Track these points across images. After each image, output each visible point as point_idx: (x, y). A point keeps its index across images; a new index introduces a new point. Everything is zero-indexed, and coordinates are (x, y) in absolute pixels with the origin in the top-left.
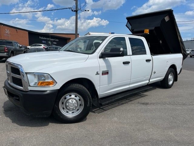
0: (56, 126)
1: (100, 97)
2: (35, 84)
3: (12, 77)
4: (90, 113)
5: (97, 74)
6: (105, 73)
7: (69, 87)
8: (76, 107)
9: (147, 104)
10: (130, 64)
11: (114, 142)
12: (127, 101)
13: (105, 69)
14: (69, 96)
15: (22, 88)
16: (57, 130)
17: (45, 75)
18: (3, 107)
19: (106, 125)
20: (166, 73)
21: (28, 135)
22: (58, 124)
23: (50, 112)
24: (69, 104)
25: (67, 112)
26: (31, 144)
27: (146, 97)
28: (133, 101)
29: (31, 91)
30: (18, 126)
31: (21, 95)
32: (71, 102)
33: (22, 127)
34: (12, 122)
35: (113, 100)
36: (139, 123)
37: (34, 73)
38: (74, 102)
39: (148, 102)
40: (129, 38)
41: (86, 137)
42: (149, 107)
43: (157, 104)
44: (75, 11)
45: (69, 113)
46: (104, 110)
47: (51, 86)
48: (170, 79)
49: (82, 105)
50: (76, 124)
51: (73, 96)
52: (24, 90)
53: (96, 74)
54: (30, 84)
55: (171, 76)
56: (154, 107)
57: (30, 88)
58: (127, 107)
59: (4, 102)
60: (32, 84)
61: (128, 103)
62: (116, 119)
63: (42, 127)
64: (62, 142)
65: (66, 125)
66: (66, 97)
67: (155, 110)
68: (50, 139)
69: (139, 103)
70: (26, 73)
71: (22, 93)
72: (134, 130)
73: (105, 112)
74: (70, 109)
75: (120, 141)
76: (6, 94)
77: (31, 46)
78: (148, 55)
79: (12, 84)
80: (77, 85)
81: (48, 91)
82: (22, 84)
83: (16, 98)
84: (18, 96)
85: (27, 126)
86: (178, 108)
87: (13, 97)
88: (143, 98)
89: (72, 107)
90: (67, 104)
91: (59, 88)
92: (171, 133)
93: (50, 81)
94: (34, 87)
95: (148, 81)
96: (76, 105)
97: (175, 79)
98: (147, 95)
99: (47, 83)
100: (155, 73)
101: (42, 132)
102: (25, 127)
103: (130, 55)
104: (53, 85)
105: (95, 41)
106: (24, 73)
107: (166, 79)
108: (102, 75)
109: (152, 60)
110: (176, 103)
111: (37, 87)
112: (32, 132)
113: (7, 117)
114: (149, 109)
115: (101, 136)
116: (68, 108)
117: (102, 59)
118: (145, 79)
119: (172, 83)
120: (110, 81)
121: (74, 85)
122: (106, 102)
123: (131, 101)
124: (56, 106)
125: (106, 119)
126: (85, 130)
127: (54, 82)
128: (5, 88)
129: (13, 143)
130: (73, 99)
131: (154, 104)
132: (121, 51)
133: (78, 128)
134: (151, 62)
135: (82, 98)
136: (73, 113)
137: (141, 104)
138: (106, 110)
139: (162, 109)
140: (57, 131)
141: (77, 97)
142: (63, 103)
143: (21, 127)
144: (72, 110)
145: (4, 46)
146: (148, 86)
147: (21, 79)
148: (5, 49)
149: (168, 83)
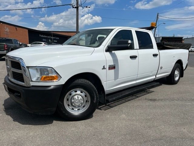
0: (61, 124)
1: (106, 93)
2: (37, 79)
3: (13, 72)
4: (97, 110)
5: (104, 68)
6: (112, 67)
7: (74, 82)
8: (82, 104)
9: (154, 100)
10: (137, 58)
11: (125, 141)
12: (134, 97)
13: (112, 64)
14: (74, 92)
15: (24, 83)
16: (63, 128)
17: (49, 69)
18: (3, 105)
19: (114, 122)
20: (172, 68)
21: (31, 134)
22: (63, 122)
23: (54, 109)
24: (75, 100)
25: (73, 109)
26: (35, 144)
27: (153, 93)
28: (140, 97)
29: (33, 86)
30: (20, 124)
31: (23, 91)
32: (77, 98)
33: (25, 125)
34: (13, 121)
35: (120, 96)
36: (149, 119)
37: (36, 66)
38: (80, 98)
39: (155, 98)
40: (135, 31)
41: (94, 135)
42: (157, 103)
43: (165, 100)
44: (75, 7)
45: (75, 110)
46: (111, 106)
47: (55, 81)
48: (176, 75)
49: (89, 101)
50: (82, 121)
51: (79, 92)
52: (26, 86)
53: (102, 69)
54: (32, 80)
55: (177, 72)
56: (162, 103)
57: (32, 84)
58: (135, 103)
59: (4, 100)
60: (34, 79)
61: (135, 99)
62: (124, 116)
63: (47, 125)
64: (69, 141)
65: (71, 122)
66: (71, 93)
67: (164, 106)
68: (56, 138)
69: (146, 99)
70: (28, 67)
71: (23, 89)
72: (144, 127)
73: (112, 109)
74: (75, 106)
75: (131, 139)
76: (6, 91)
77: (31, 44)
78: (155, 50)
79: (13, 80)
80: (83, 80)
81: (52, 87)
82: (23, 80)
83: (17, 94)
84: (19, 92)
85: (30, 124)
86: (188, 104)
87: (14, 93)
88: (150, 94)
89: (78, 103)
90: (73, 101)
91: (63, 83)
92: (184, 130)
93: (53, 75)
94: (37, 83)
95: (155, 77)
96: (82, 101)
97: (181, 75)
98: (153, 91)
99: (50, 78)
100: (161, 68)
101: (46, 130)
102: (27, 126)
103: (137, 48)
104: (57, 80)
105: (99, 36)
106: (26, 67)
107: (172, 75)
108: (109, 69)
109: (159, 55)
110: (185, 99)
111: (40, 82)
112: (35, 131)
113: (8, 115)
114: (157, 105)
115: (110, 134)
116: (73, 104)
117: (108, 53)
118: (151, 74)
119: (178, 79)
120: (116, 76)
121: (79, 80)
122: (113, 98)
123: (138, 97)
124: (60, 102)
125: (114, 116)
126: (93, 128)
127: (58, 76)
128: (5, 85)
129: (15, 143)
130: (78, 96)
131: (162, 100)
132: (129, 44)
133: (85, 126)
134: (158, 56)
135: (88, 94)
136: (79, 110)
137: (149, 100)
138: (112, 107)
139: (171, 105)
140: (63, 130)
141: (83, 93)
142: (68, 100)
143: (23, 126)
144: (78, 107)
145: (4, 43)
146: (155, 82)
147: (22, 74)
148: (5, 47)
149: (174, 79)
